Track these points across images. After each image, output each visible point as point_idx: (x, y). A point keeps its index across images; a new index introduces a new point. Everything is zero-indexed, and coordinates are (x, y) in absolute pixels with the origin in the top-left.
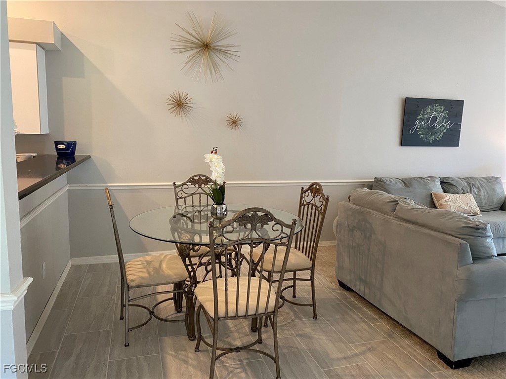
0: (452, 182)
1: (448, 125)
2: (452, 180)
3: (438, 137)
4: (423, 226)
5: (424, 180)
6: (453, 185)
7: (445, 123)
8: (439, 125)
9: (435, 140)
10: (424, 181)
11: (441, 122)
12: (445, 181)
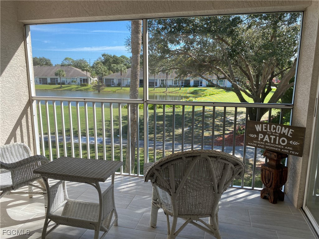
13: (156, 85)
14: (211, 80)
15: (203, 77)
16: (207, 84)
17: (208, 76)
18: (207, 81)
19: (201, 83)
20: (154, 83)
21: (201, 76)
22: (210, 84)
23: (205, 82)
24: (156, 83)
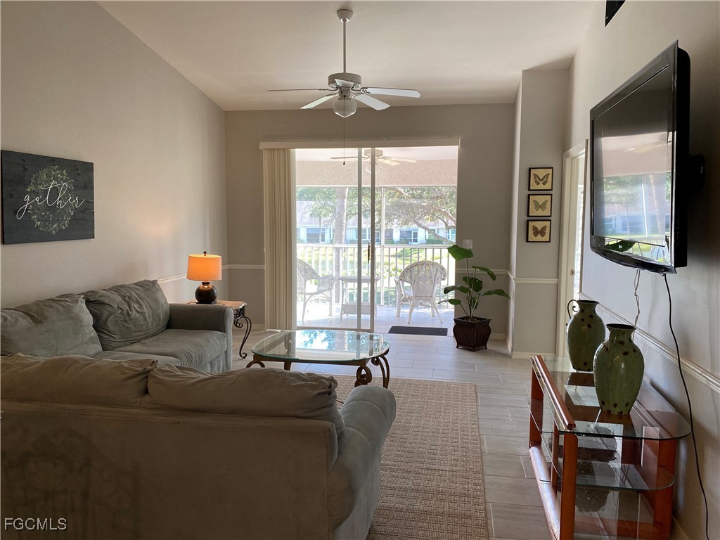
0: (102, 299)
1: (75, 202)
2: (100, 296)
3: (64, 225)
4: (232, 412)
5: (62, 303)
6: (104, 304)
7: (71, 200)
8: (63, 204)
9: (61, 230)
10: (62, 305)
11: (64, 198)
12: (92, 299)
13: (323, 240)
14: (434, 230)
15: (420, 225)
16: (427, 238)
17: (429, 222)
18: (427, 232)
19: (416, 235)
20: (319, 235)
21: (417, 223)
22: (433, 238)
23: (422, 235)
24: (323, 236)
